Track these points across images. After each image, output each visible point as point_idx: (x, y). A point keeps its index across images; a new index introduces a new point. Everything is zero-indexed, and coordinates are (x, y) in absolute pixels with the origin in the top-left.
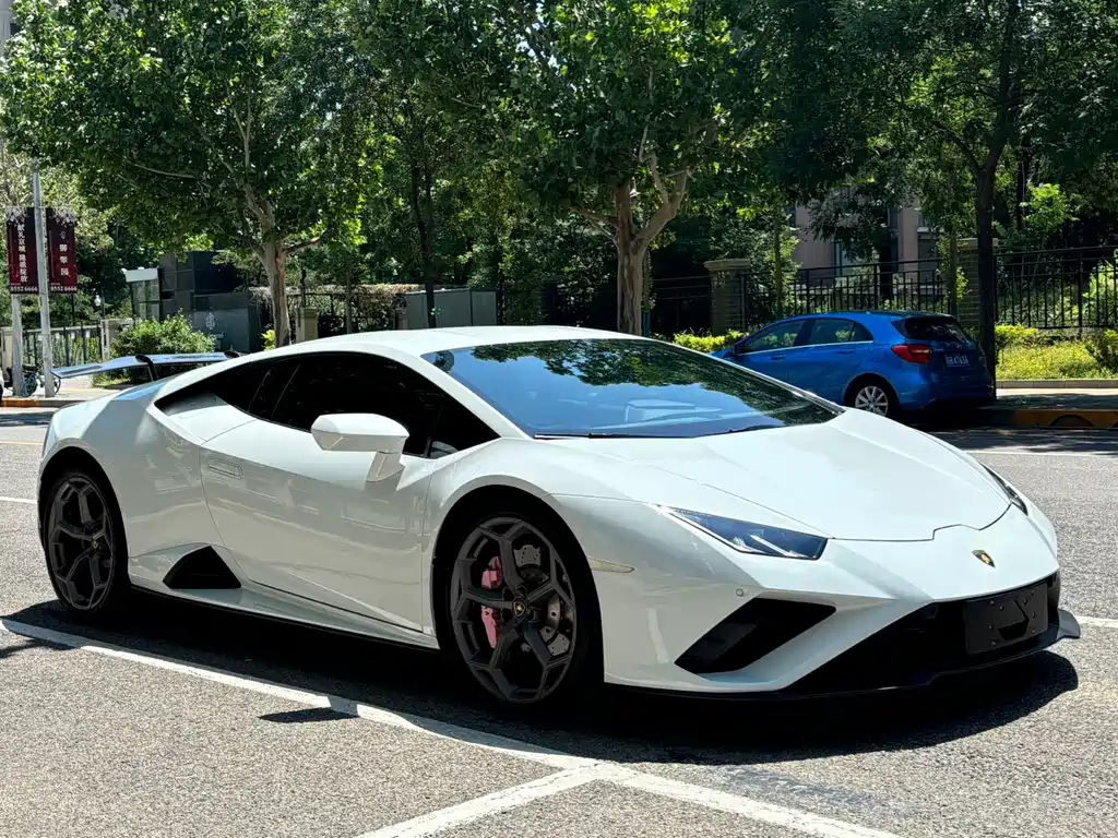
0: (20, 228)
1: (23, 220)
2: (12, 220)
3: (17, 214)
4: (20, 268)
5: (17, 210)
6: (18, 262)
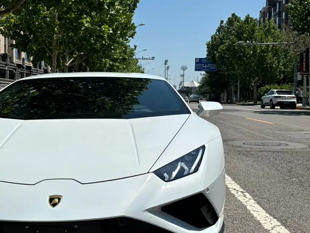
0: (304, 54)
1: (305, 52)
2: (302, 52)
3: (304, 50)
4: (303, 67)
5: (304, 49)
6: (303, 65)
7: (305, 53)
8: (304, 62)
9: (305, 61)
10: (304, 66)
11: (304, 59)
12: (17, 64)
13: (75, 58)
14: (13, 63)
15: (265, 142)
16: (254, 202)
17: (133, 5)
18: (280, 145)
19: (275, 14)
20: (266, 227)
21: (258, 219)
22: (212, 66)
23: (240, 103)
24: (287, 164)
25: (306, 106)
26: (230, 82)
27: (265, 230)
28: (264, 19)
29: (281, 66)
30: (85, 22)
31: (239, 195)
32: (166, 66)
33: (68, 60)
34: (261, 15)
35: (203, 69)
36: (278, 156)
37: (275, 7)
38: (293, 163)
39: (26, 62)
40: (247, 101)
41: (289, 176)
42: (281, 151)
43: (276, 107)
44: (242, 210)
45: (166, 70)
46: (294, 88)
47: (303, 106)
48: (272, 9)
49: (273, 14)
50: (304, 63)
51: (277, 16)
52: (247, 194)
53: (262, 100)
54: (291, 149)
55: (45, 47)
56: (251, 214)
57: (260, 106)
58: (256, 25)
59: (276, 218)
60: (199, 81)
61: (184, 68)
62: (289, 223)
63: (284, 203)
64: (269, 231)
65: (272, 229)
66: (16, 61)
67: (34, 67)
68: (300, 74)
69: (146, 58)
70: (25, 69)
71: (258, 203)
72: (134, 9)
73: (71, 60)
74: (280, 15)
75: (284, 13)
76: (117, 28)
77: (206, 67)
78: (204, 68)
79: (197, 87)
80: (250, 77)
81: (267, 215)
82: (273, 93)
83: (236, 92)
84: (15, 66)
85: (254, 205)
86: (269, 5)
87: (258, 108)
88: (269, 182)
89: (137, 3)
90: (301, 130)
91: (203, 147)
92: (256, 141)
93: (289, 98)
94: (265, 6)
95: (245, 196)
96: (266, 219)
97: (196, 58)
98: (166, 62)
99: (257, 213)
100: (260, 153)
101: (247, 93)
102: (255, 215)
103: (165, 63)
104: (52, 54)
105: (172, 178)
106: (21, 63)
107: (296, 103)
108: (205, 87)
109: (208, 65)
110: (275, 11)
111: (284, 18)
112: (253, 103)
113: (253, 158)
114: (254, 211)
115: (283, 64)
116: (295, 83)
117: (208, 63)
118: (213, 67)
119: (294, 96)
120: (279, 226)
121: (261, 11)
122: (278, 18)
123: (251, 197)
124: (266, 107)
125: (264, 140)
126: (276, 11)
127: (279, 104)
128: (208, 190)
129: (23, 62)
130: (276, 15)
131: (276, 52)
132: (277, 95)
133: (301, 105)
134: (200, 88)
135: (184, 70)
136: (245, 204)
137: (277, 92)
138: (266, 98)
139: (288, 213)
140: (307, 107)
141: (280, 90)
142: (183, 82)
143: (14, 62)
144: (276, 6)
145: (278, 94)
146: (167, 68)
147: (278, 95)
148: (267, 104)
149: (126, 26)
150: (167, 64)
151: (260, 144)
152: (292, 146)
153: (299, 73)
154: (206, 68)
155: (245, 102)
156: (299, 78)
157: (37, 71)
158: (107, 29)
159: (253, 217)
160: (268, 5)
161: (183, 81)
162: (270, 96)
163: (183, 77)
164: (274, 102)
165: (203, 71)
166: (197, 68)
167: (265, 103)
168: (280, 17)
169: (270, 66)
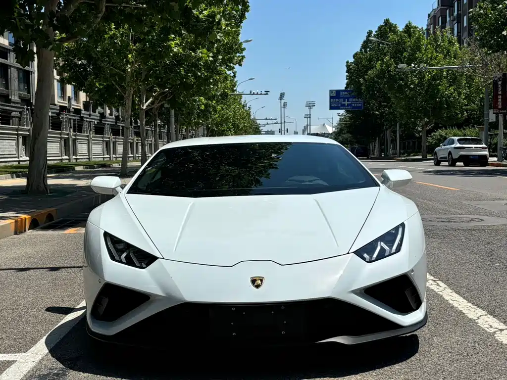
0: (500, 83)
1: (501, 79)
2: (496, 79)
3: (498, 77)
4: (498, 102)
5: (499, 74)
6: (498, 99)
7: (500, 81)
8: (500, 95)
9: (500, 93)
10: (500, 100)
11: (500, 89)
12: (60, 106)
13: (156, 98)
14: (55, 105)
15: (450, 218)
16: (451, 291)
17: (239, 16)
18: (472, 220)
19: (452, 19)
20: (470, 317)
21: (460, 309)
22: (356, 101)
23: (400, 157)
24: (486, 246)
25: (503, 161)
26: (384, 125)
27: (470, 319)
28: (434, 27)
29: (464, 99)
30: (173, 46)
31: (430, 284)
32: (283, 101)
33: (144, 101)
34: (429, 20)
35: (342, 106)
36: (472, 235)
37: (451, 8)
38: (494, 244)
39: (73, 102)
40: (412, 155)
41: (491, 261)
42: (475, 228)
43: (458, 164)
44: (438, 300)
45: (283, 109)
46: (483, 133)
47: (498, 160)
48: (448, 11)
49: (448, 19)
50: (500, 97)
51: (455, 22)
52: (440, 282)
53: (436, 153)
54: (488, 227)
55: (114, 83)
56: (450, 304)
57: (433, 161)
58: (422, 37)
59: (481, 307)
60: (335, 124)
61: (310, 105)
62: (497, 313)
63: (489, 292)
64: (475, 320)
65: (478, 319)
66: (58, 102)
67: (85, 111)
68: (494, 113)
69: (256, 93)
70: (72, 114)
71: (456, 292)
72: (241, 22)
73: (149, 101)
74: (459, 20)
75: (465, 18)
76: (218, 52)
77: (346, 103)
78: (344, 105)
79: (332, 134)
80: (416, 118)
81: (470, 304)
82: (453, 142)
83: (394, 141)
84: (57, 110)
85: (451, 294)
86: (442, 6)
87: (429, 165)
88: (465, 268)
89: (246, 13)
90: (499, 199)
91: (403, 225)
92: (438, 216)
93: (476, 149)
94: (436, 6)
95: (438, 285)
96: (468, 308)
97: (330, 91)
98: (282, 96)
99: (457, 302)
100: (446, 232)
101: (410, 142)
102: (455, 305)
103: (280, 97)
104: (125, 94)
105: (373, 259)
106: (66, 104)
107: (488, 156)
108: (344, 134)
109: (350, 100)
110: (451, 13)
111: (465, 24)
112: (421, 157)
113: (438, 239)
114: (454, 301)
115: (466, 97)
116: (486, 126)
117: (350, 97)
118: (358, 103)
119: (484, 146)
120: (486, 315)
121: (429, 15)
122: (456, 25)
123: (446, 286)
124: (443, 164)
125: (449, 214)
126: (453, 15)
127: (462, 158)
128: (412, 271)
129: (69, 102)
130: (453, 21)
131: (454, 79)
132: (458, 145)
133: (495, 159)
134: (336, 134)
135: (310, 109)
136: (441, 293)
137: (459, 140)
138: (442, 150)
139: (494, 302)
140: (505, 162)
141: (463, 138)
142: (309, 127)
143: (56, 103)
144: (453, 7)
145: (460, 144)
146: (284, 106)
147: (461, 146)
148: (444, 159)
149: (231, 48)
150: (284, 98)
151: (444, 220)
152: (490, 221)
153: (491, 111)
154: (346, 105)
155: (409, 155)
156: (492, 118)
157: (90, 115)
158: (206, 54)
159: (453, 307)
160: (440, 5)
161: (309, 124)
162: (448, 146)
163: (309, 119)
164: (455, 156)
165: (342, 109)
166: (332, 105)
167: (441, 158)
168: (459, 24)
169: (446, 100)
